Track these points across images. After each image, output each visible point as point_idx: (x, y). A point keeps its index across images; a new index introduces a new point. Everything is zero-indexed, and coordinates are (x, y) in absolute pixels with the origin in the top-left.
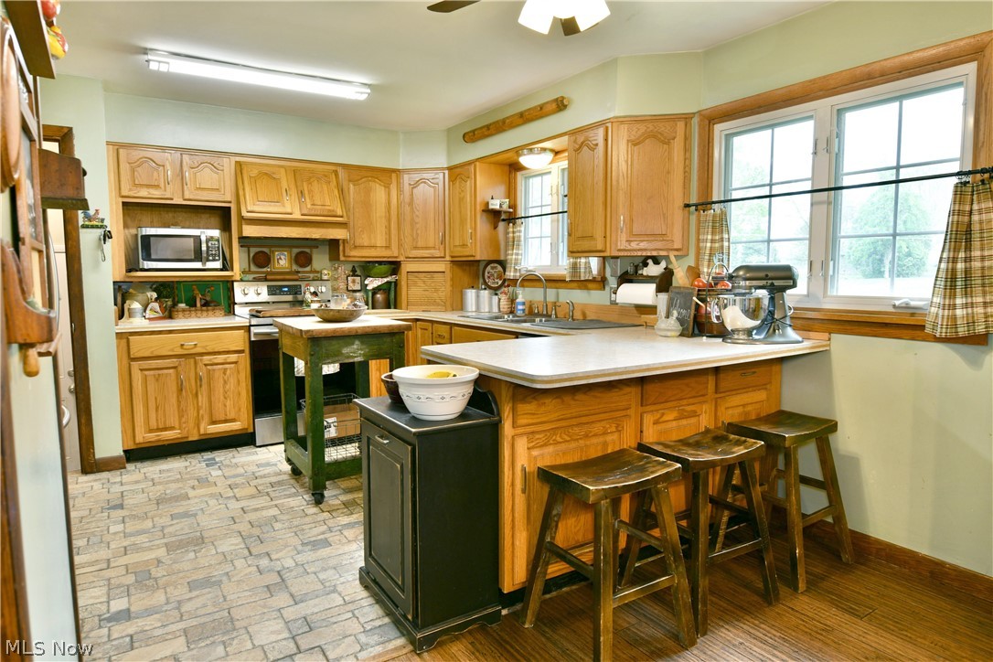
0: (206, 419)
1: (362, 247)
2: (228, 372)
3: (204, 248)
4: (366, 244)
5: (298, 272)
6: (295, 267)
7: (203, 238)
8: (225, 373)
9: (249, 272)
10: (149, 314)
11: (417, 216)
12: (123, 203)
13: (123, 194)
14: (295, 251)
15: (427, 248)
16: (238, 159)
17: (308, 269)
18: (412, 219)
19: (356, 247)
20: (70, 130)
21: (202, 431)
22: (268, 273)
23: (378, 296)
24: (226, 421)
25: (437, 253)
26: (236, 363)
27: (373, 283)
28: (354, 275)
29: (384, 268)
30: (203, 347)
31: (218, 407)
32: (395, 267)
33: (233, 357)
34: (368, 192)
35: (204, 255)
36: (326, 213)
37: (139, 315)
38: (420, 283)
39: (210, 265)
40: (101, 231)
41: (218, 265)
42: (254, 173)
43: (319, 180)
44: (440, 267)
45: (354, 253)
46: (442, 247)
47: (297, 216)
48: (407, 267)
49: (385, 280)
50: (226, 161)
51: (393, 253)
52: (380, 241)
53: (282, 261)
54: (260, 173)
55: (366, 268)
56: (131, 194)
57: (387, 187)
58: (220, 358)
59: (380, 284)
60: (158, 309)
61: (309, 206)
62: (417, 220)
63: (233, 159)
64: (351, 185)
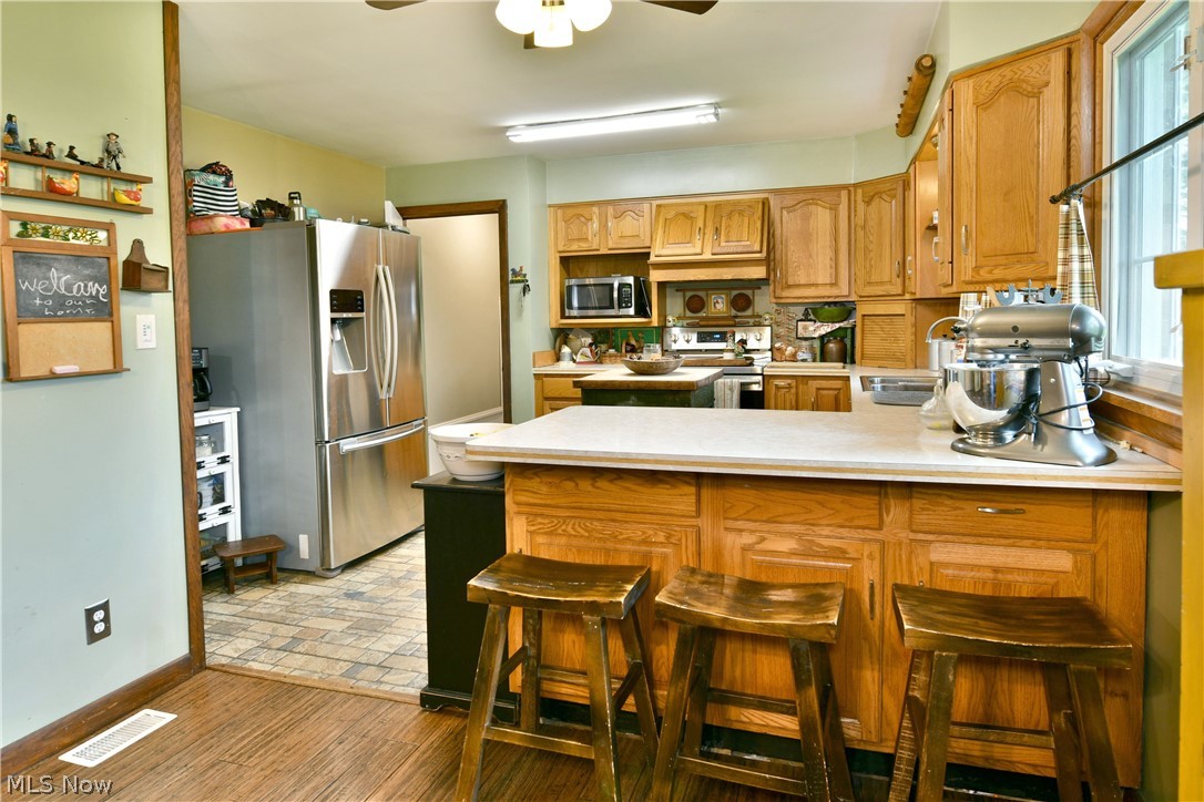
1: (798, 286)
3: (616, 295)
4: (802, 282)
5: (736, 317)
6: (733, 312)
7: (615, 286)
9: (685, 318)
10: (579, 358)
11: (871, 242)
12: (561, 258)
13: (561, 249)
14: (733, 293)
15: (882, 283)
16: (659, 202)
17: (749, 312)
18: (866, 248)
19: (789, 287)
20: (504, 201)
22: (702, 319)
23: (831, 345)
25: (896, 290)
27: (822, 329)
28: (806, 320)
29: (835, 310)
32: (845, 309)
34: (806, 218)
35: (616, 302)
36: (739, 250)
37: (567, 358)
38: (877, 328)
39: (623, 312)
40: (522, 285)
41: (631, 311)
42: (671, 215)
43: (741, 213)
44: (898, 308)
45: (785, 294)
46: (899, 281)
47: (707, 256)
48: (862, 309)
49: (837, 325)
50: (646, 206)
51: (842, 291)
52: (823, 277)
53: (719, 305)
54: (677, 215)
55: (814, 312)
56: (566, 249)
57: (834, 208)
59: (829, 330)
60: (589, 354)
61: (723, 244)
62: (871, 247)
63: (655, 203)
64: (785, 212)
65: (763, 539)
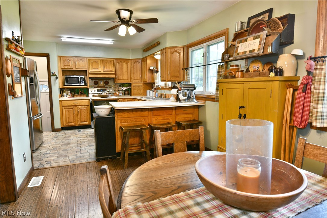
0: (80, 121)
1: (121, 79)
2: (85, 110)
3: (80, 80)
5: (105, 86)
6: (105, 85)
7: (80, 78)
8: (84, 110)
9: (93, 86)
10: (68, 96)
12: (62, 70)
13: (62, 68)
15: (137, 79)
16: (89, 58)
17: (108, 85)
18: (134, 72)
19: (119, 79)
20: (49, 54)
21: (79, 124)
22: (98, 86)
23: (126, 92)
24: (84, 122)
25: (140, 81)
26: (87, 108)
27: (124, 89)
28: (120, 87)
29: (127, 85)
30: (79, 104)
31: (83, 118)
32: (130, 84)
33: (86, 106)
34: (122, 65)
35: (80, 82)
36: (110, 71)
37: (65, 96)
38: (136, 89)
39: (81, 84)
40: (55, 77)
41: (83, 84)
42: (92, 61)
43: (109, 63)
44: (141, 84)
45: (118, 81)
46: (141, 79)
47: (102, 72)
48: (133, 85)
49: (128, 88)
50: (86, 59)
51: (129, 81)
52: (125, 78)
53: (101, 83)
54: (94, 62)
55: (123, 85)
56: (64, 68)
57: (127, 64)
58: (83, 107)
59: (126, 89)
60: (70, 95)
61: (106, 69)
62: (135, 72)
63: (88, 58)
64: (118, 64)
65: (158, 118)
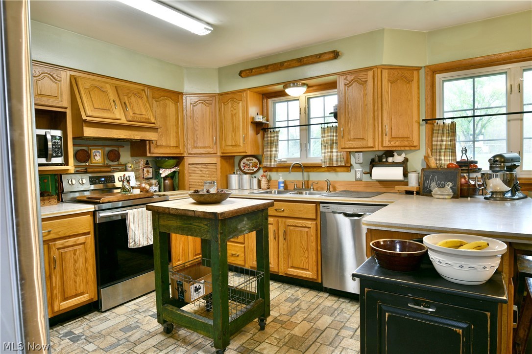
0: (59, 297)
1: (162, 146)
2: (78, 253)
3: (50, 146)
4: (164, 144)
5: (110, 166)
6: (107, 162)
7: (49, 137)
8: (75, 254)
11: (197, 125)
14: (107, 149)
15: (204, 147)
16: (72, 73)
17: (117, 163)
19: (157, 146)
21: (56, 309)
22: (87, 167)
23: (167, 181)
24: (76, 296)
25: (212, 151)
26: (83, 243)
27: (164, 173)
28: (148, 167)
29: (172, 162)
30: (56, 233)
31: (70, 284)
32: (178, 160)
33: (82, 239)
34: (165, 106)
35: (50, 152)
36: (144, 120)
38: (198, 172)
39: (55, 160)
41: (62, 160)
42: (88, 85)
43: (135, 94)
44: (214, 160)
45: (156, 151)
46: (215, 146)
47: (123, 121)
48: (188, 160)
49: (173, 170)
50: (63, 73)
51: (179, 151)
52: (173, 143)
53: (98, 157)
54: (92, 86)
57: (176, 103)
58: (71, 241)
59: (169, 173)
61: (131, 114)
62: (197, 128)
63: (69, 73)
64: (154, 102)
